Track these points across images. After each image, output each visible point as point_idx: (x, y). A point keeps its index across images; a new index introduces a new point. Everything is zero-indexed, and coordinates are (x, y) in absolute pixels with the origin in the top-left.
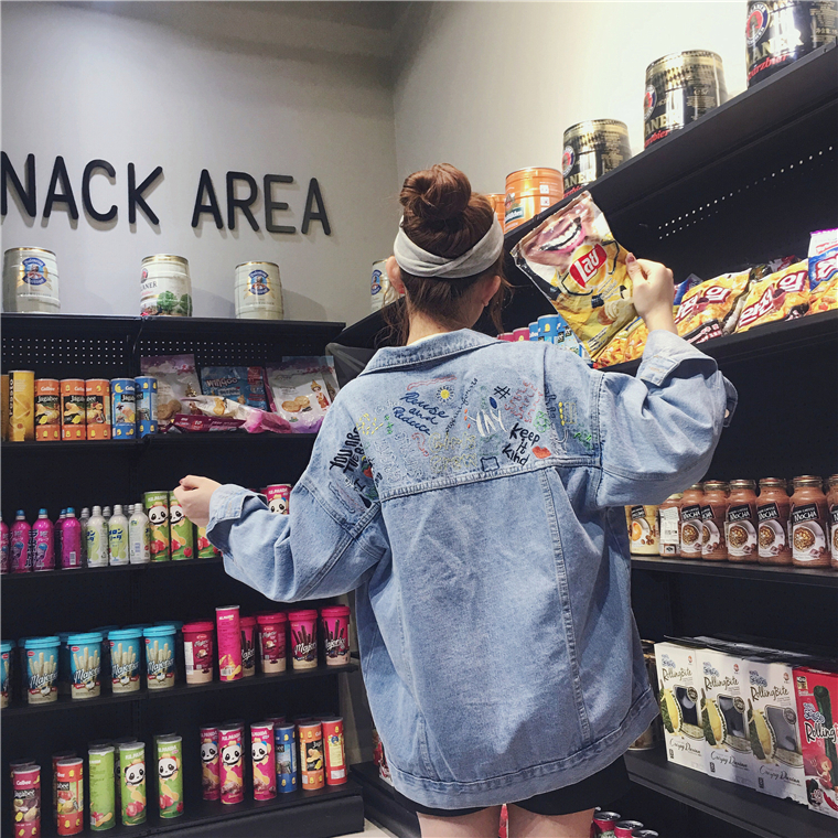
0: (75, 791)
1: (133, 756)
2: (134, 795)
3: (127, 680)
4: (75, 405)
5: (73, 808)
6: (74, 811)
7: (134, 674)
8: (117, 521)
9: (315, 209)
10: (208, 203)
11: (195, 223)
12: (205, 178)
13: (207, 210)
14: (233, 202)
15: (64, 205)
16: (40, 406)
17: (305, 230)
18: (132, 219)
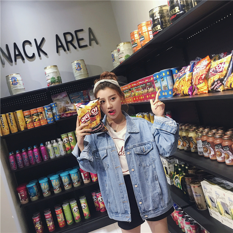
0: (61, 216)
1: (74, 205)
2: (77, 215)
3: (68, 186)
4: (35, 116)
5: (62, 220)
6: (62, 221)
7: (69, 184)
8: (55, 145)
9: (92, 37)
10: (60, 45)
11: (58, 52)
12: (57, 37)
13: (60, 47)
14: (67, 42)
15: (20, 57)
16: (26, 119)
17: (90, 45)
18: (40, 56)
